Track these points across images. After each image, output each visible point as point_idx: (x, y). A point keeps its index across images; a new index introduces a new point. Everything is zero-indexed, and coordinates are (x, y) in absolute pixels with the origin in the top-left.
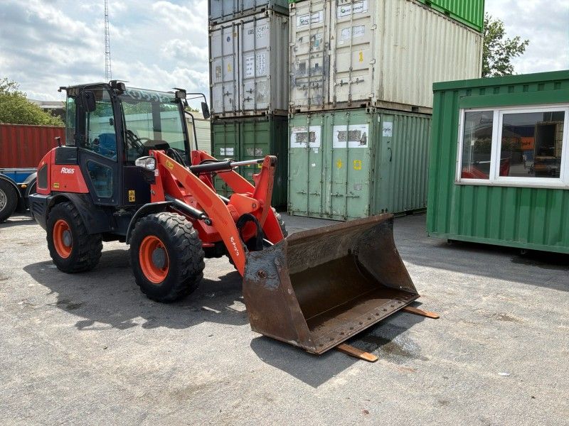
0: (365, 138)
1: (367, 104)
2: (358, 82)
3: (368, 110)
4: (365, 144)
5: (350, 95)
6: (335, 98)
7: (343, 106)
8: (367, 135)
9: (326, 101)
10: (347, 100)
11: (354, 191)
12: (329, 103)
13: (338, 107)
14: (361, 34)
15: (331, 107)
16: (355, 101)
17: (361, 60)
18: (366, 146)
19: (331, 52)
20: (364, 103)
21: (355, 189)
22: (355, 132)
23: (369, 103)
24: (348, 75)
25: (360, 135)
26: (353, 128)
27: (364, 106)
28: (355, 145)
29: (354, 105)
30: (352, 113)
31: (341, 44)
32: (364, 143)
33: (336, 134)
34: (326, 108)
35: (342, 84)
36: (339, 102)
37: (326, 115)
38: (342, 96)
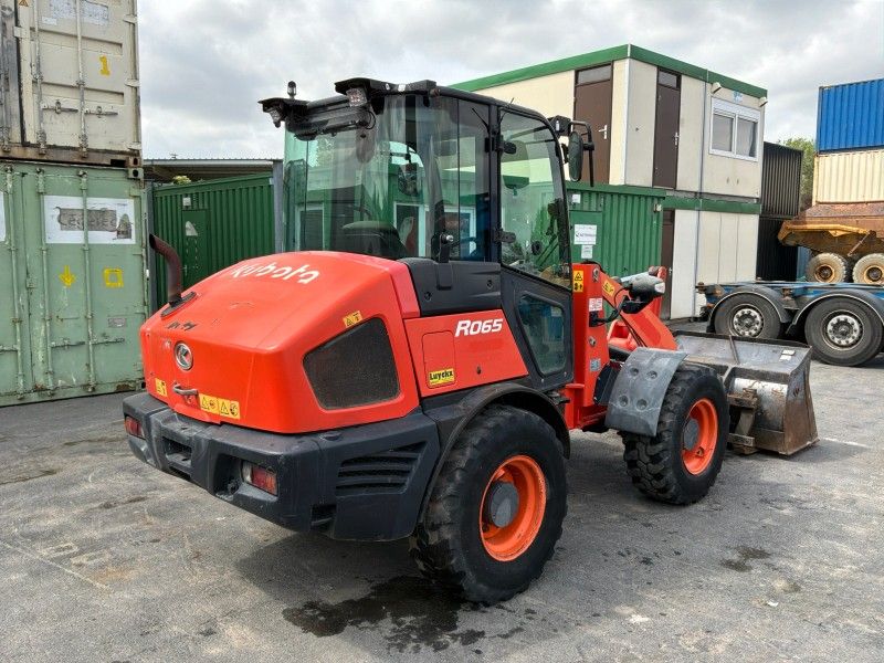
0: (128, 225)
1: (131, 160)
2: (100, 114)
3: (136, 173)
4: (130, 237)
5: (84, 138)
6: (43, 134)
7: (64, 156)
8: (132, 220)
9: (17, 138)
10: (75, 144)
11: (109, 331)
12: (25, 144)
13: (53, 156)
14: (98, 21)
15: (30, 153)
16: (97, 151)
17: (105, 71)
18: (132, 241)
19: (23, 32)
20: (120, 157)
21: (112, 324)
22: (103, 212)
23: (135, 162)
24: (76, 94)
25: (115, 219)
26: (97, 203)
27: (118, 164)
28: (104, 237)
29: (94, 158)
30: (92, 173)
31: (50, 22)
32: (127, 234)
33: (51, 215)
34: (17, 152)
35: (58, 109)
36: (55, 147)
37: (19, 169)
38: (63, 133)
